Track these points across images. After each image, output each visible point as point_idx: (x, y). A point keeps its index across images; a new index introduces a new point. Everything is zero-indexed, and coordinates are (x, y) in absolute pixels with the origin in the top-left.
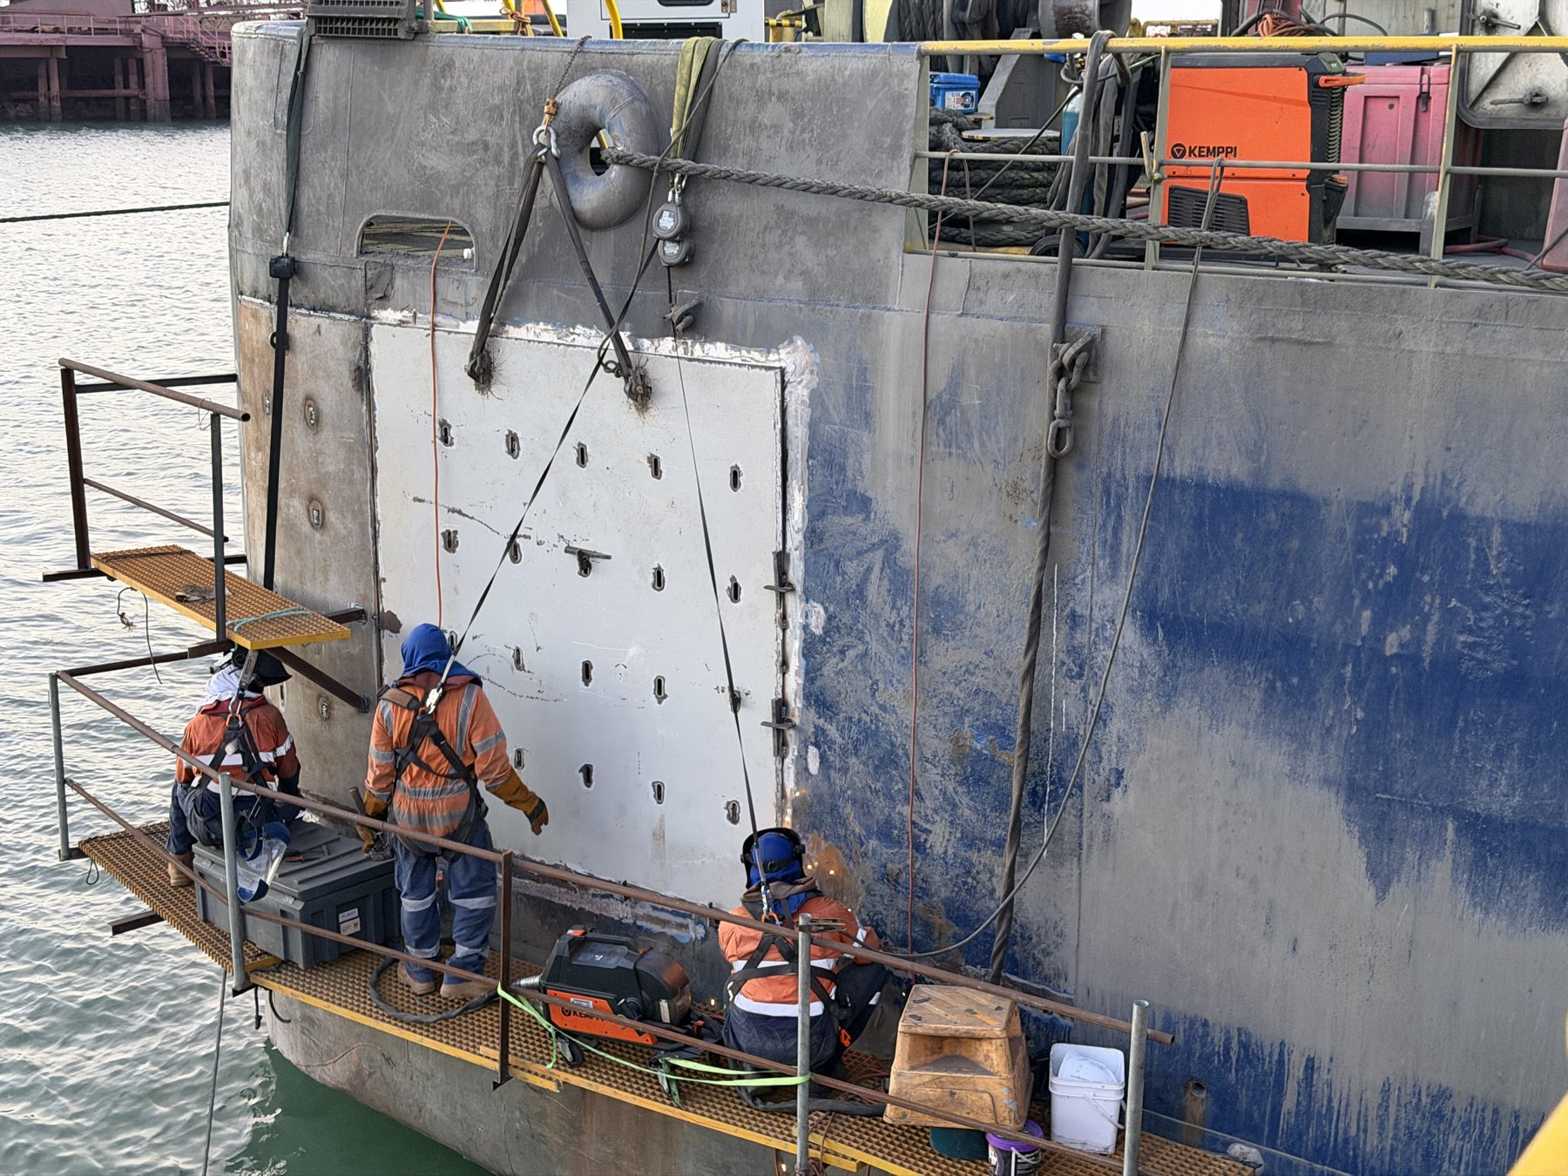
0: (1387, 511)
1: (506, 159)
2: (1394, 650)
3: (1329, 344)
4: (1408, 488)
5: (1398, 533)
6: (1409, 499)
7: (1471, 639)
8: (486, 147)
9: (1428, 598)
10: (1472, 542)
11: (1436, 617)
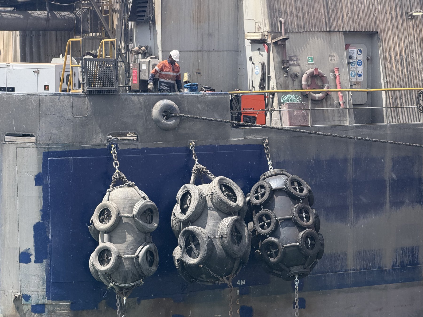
0: (311, 161)
1: (144, 117)
2: (314, 183)
3: (301, 137)
4: (313, 158)
5: (313, 165)
6: (313, 159)
7: (323, 179)
8: (139, 116)
9: (317, 174)
10: (322, 164)
11: (318, 177)
